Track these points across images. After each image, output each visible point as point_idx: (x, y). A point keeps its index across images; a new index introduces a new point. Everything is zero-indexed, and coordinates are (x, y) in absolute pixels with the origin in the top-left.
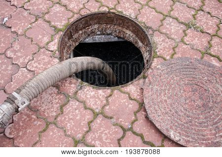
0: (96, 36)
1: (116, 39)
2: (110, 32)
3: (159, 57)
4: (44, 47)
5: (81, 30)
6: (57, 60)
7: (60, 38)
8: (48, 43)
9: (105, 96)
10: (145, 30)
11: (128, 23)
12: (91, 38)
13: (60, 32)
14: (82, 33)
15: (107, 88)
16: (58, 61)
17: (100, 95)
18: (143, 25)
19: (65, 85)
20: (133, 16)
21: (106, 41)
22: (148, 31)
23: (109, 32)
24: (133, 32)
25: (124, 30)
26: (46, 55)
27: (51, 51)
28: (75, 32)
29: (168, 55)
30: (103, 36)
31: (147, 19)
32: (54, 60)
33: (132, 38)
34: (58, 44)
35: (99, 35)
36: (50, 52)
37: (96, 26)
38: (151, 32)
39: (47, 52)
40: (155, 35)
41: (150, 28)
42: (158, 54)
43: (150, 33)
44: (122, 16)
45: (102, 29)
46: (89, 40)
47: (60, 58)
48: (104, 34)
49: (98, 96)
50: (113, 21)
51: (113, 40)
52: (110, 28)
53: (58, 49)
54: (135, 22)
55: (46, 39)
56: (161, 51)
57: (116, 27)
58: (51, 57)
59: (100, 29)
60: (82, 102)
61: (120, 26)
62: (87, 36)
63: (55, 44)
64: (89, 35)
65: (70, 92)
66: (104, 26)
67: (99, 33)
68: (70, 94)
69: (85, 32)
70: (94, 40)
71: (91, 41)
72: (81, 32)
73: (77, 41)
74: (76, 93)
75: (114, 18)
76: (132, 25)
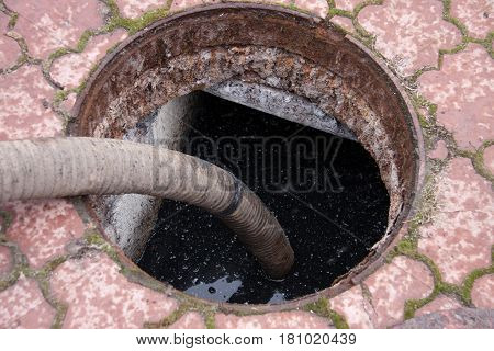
0: (264, 90)
1: (330, 126)
2: (315, 93)
3: (417, 257)
4: (39, 62)
5: (211, 48)
6: (55, 124)
7: (109, 52)
8: (58, 55)
9: (147, 318)
10: (420, 134)
11: (376, 85)
12: (245, 87)
13: (120, 31)
14: (211, 62)
15: (170, 290)
16: (60, 128)
17: (131, 307)
18: (424, 113)
19: (33, 220)
20: (404, 69)
21: (293, 118)
22: (430, 146)
23: (309, 90)
24: (386, 124)
25: (362, 106)
26: (32, 91)
27: (57, 86)
28: (183, 47)
29: (459, 266)
30: (288, 99)
31: (451, 100)
32: (46, 121)
33: (377, 146)
34: (93, 71)
35: (274, 88)
36: (49, 87)
37: (269, 55)
38: (440, 151)
39: (42, 84)
40: (450, 166)
41: (446, 136)
42: (422, 244)
43: (434, 154)
44: (365, 55)
45: (290, 74)
46: (233, 93)
47: (72, 121)
48: (293, 92)
49: (120, 305)
50: (330, 58)
51: (319, 125)
52: (317, 81)
53: (83, 87)
54: (399, 95)
55: (60, 37)
56: (440, 240)
57: (336, 83)
58: (45, 105)
59: (281, 70)
60: (54, 306)
61: (349, 86)
62: (229, 76)
63: (82, 65)
64: (237, 76)
65: (35, 254)
66: (298, 64)
67: (274, 81)
68: (33, 260)
69: (223, 61)
70: (251, 99)
71: (240, 99)
72: (206, 56)
73: (183, 81)
74: (56, 264)
75: (336, 50)
76: (388, 99)
